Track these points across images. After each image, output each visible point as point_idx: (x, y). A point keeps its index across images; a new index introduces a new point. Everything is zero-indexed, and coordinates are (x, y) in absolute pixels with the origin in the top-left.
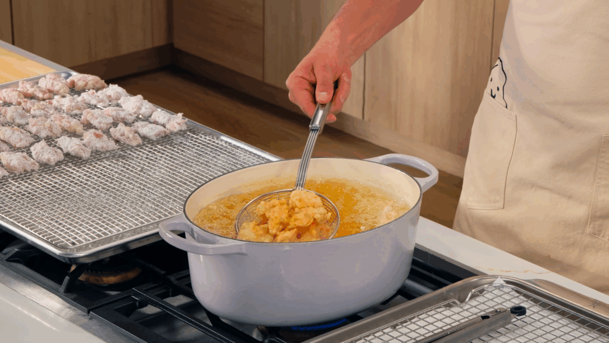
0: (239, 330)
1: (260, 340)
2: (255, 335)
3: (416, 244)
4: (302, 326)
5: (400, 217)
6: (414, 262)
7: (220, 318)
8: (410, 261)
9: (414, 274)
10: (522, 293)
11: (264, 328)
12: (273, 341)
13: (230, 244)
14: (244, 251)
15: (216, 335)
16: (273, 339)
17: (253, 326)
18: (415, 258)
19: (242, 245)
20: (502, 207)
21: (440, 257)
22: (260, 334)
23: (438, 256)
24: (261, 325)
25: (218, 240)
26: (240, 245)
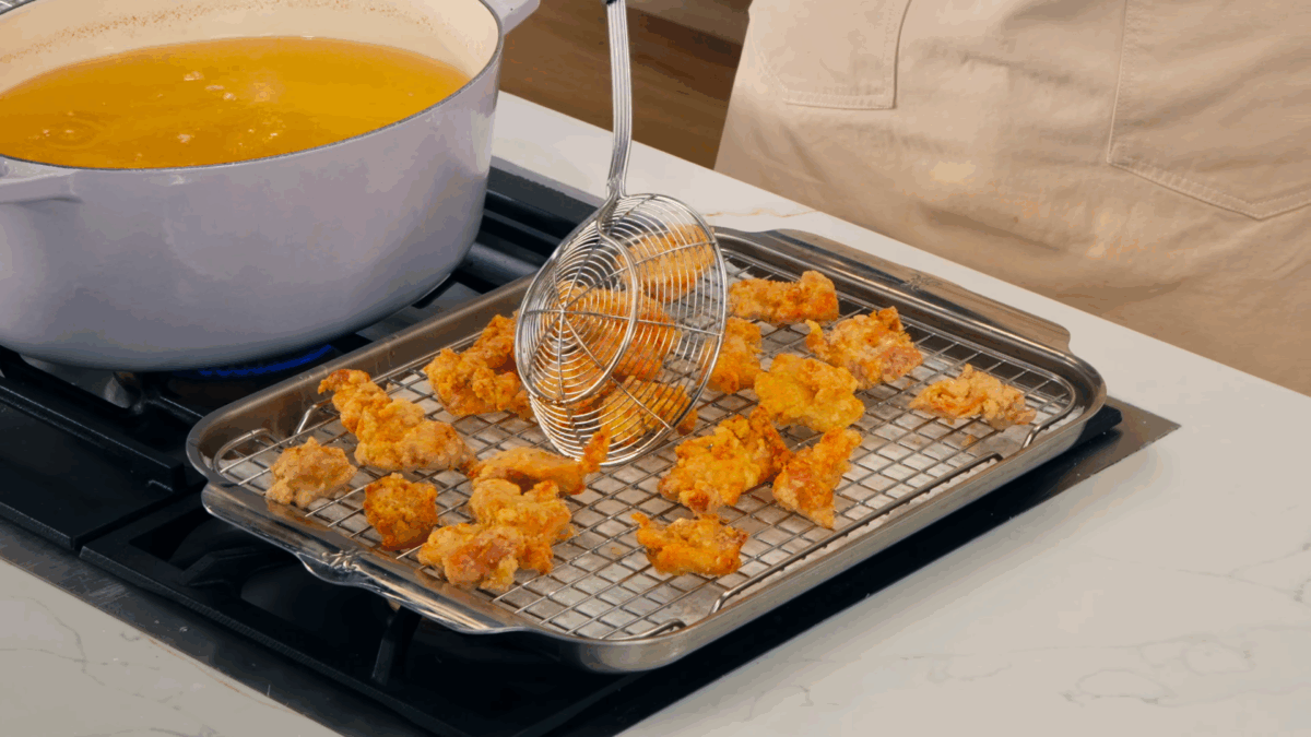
0: (70, 385)
1: (123, 404)
2: (111, 394)
3: (494, 158)
4: (225, 367)
5: (451, 96)
6: (491, 202)
7: (23, 357)
8: (481, 199)
9: (490, 232)
10: (747, 265)
11: (131, 376)
12: (154, 406)
13: (39, 177)
14: (73, 193)
15: (13, 397)
16: (154, 402)
17: (104, 372)
18: (491, 192)
19: (65, 177)
20: (891, 105)
21: (553, 187)
22: (123, 390)
23: (547, 186)
24: (121, 370)
25: (6, 168)
26: (62, 178)
